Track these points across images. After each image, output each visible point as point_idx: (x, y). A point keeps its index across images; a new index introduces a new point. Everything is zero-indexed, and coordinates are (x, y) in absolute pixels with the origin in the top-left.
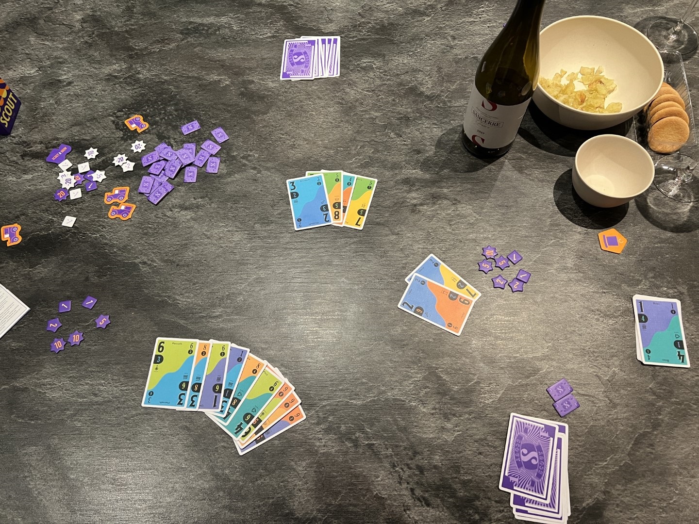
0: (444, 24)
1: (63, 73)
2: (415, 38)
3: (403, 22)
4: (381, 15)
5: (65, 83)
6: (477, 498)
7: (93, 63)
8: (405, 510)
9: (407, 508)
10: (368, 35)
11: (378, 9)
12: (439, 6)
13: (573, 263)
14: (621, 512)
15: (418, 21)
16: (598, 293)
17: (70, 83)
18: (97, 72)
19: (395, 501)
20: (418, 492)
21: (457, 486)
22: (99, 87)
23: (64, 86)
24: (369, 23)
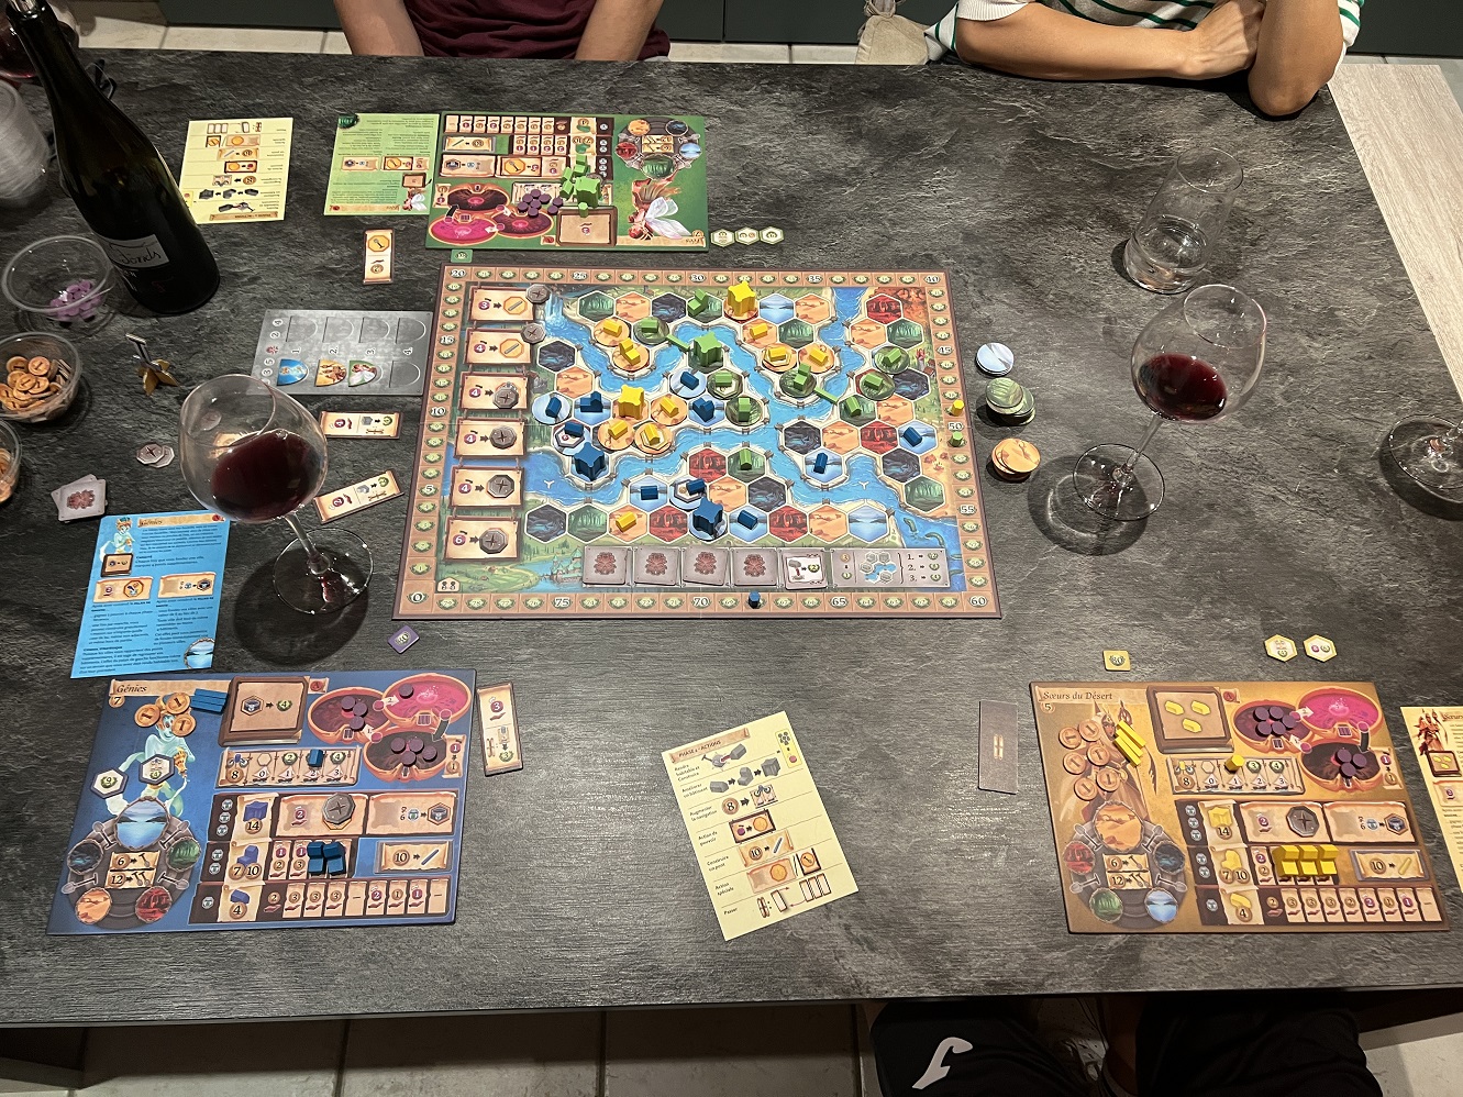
0: (877, 199)
1: (241, 261)
2: (831, 222)
3: (810, 194)
4: (773, 182)
5: (246, 279)
6: (949, 938)
7: (293, 247)
8: (836, 958)
9: (840, 955)
10: (755, 214)
11: (770, 172)
12: (868, 170)
13: (1088, 580)
14: (1166, 953)
15: (835, 193)
16: (1127, 625)
17: (254, 280)
18: (302, 261)
19: (821, 943)
20: (857, 931)
21: (916, 921)
22: (306, 287)
23: (244, 284)
24: (757, 194)
